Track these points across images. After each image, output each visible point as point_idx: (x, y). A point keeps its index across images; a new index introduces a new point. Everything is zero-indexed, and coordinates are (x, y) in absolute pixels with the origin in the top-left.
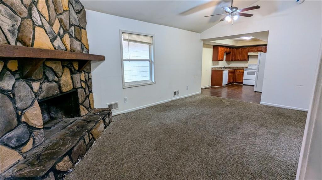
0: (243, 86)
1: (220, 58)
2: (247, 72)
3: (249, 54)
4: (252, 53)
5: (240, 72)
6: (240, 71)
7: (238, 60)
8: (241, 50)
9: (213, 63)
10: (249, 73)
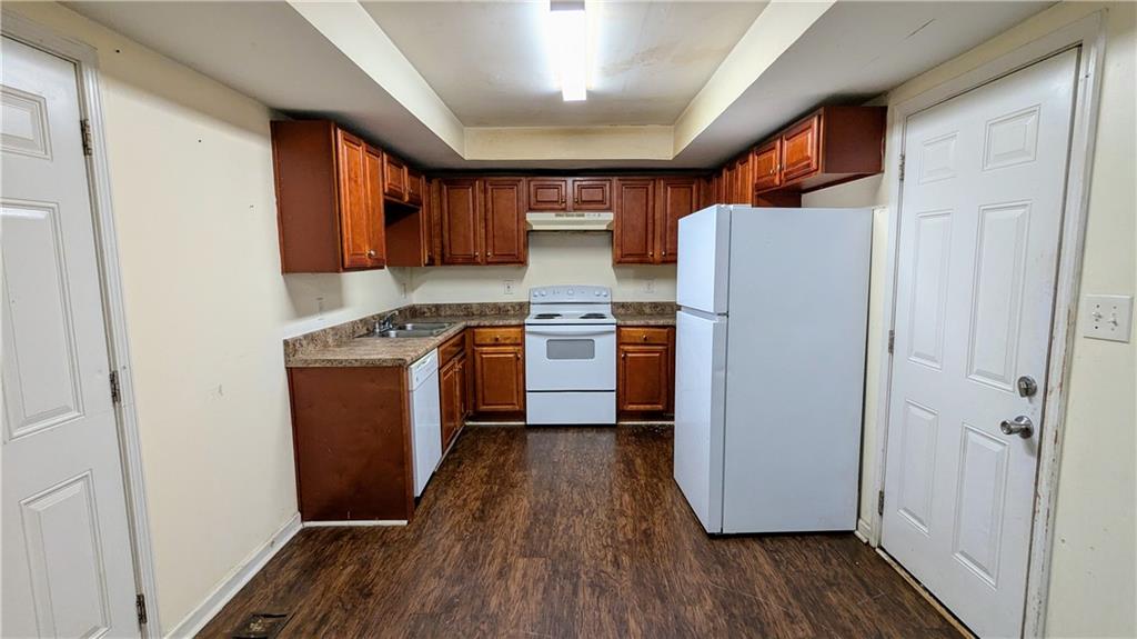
0: (531, 436)
1: (357, 246)
2: (543, 341)
3: (537, 220)
4: (550, 216)
5: (496, 343)
6: (499, 333)
7: (471, 261)
8: (480, 196)
9: (292, 293)
10: (562, 348)
